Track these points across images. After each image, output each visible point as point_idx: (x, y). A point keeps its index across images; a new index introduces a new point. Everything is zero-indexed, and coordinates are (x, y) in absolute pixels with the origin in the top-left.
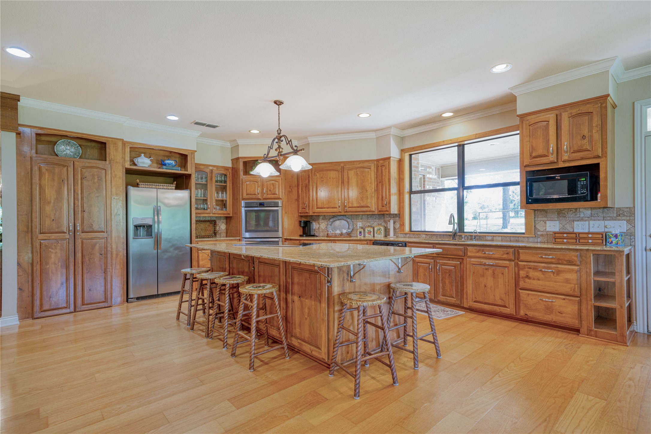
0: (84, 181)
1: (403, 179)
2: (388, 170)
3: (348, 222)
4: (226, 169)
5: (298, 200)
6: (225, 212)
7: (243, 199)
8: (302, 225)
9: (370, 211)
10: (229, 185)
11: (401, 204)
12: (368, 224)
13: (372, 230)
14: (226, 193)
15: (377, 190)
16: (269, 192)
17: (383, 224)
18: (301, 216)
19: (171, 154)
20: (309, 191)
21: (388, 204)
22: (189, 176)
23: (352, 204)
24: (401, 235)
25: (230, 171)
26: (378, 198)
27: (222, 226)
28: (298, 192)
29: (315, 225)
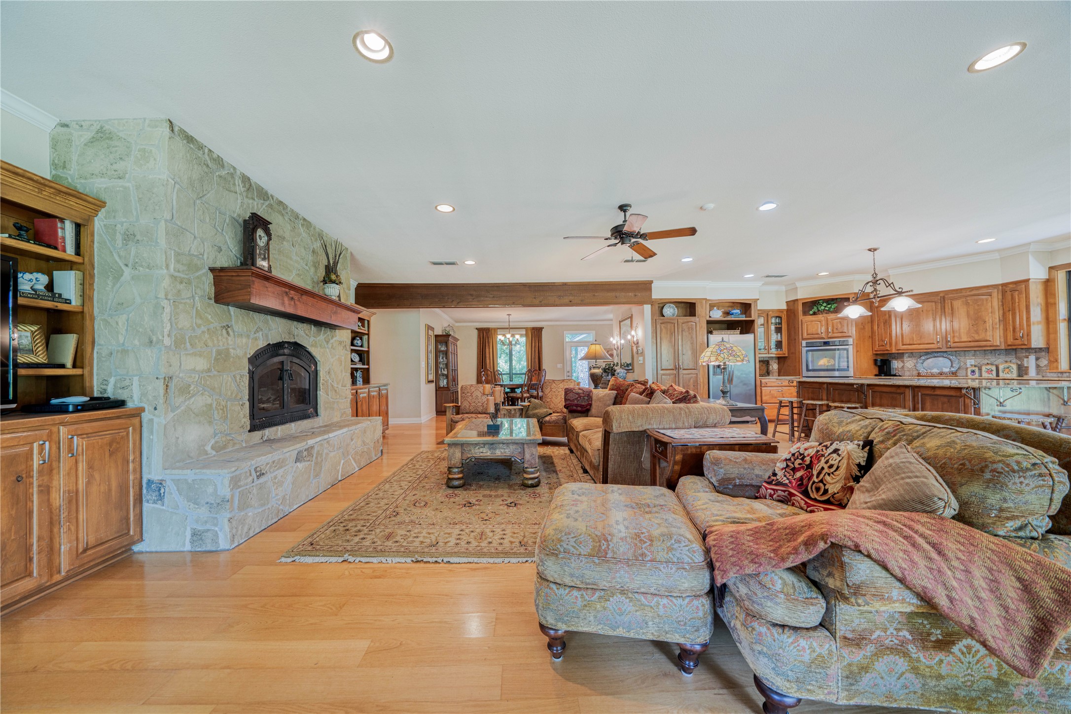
0: (684, 333)
1: (1055, 304)
2: (1024, 295)
3: (950, 360)
4: (781, 311)
5: (872, 337)
6: (781, 352)
7: (803, 339)
8: (879, 364)
9: (991, 346)
10: (784, 327)
11: (1052, 336)
12: (986, 361)
13: (994, 368)
14: (781, 335)
15: (1004, 319)
16: (835, 331)
17: (1014, 361)
18: (877, 354)
19: (734, 304)
20: (890, 326)
21: (1025, 336)
22: (753, 321)
23: (960, 337)
24: (1052, 375)
25: (785, 313)
26: (1005, 330)
27: (774, 366)
28: (872, 328)
29: (896, 364)
